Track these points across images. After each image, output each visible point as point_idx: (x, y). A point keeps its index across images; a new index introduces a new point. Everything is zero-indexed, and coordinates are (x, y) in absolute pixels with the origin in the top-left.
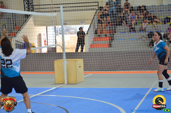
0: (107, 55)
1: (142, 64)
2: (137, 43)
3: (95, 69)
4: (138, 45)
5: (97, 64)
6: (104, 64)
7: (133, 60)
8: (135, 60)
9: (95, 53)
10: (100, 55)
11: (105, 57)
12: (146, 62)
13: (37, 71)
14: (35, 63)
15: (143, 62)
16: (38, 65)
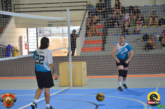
0: (103, 59)
1: (139, 68)
2: (132, 46)
5: (93, 69)
6: (100, 69)
8: (133, 64)
9: (91, 57)
10: (96, 59)
11: (101, 61)
12: (144, 66)
13: (28, 76)
14: (26, 67)
15: (141, 66)
16: (29, 70)
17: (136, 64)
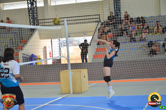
2: (138, 52)
3: (99, 78)
4: (139, 55)
5: (100, 74)
7: (135, 69)
8: (137, 69)
9: (98, 63)
12: (147, 70)
13: (43, 82)
14: (42, 74)
15: (145, 70)
16: (44, 76)
17: (139, 68)
